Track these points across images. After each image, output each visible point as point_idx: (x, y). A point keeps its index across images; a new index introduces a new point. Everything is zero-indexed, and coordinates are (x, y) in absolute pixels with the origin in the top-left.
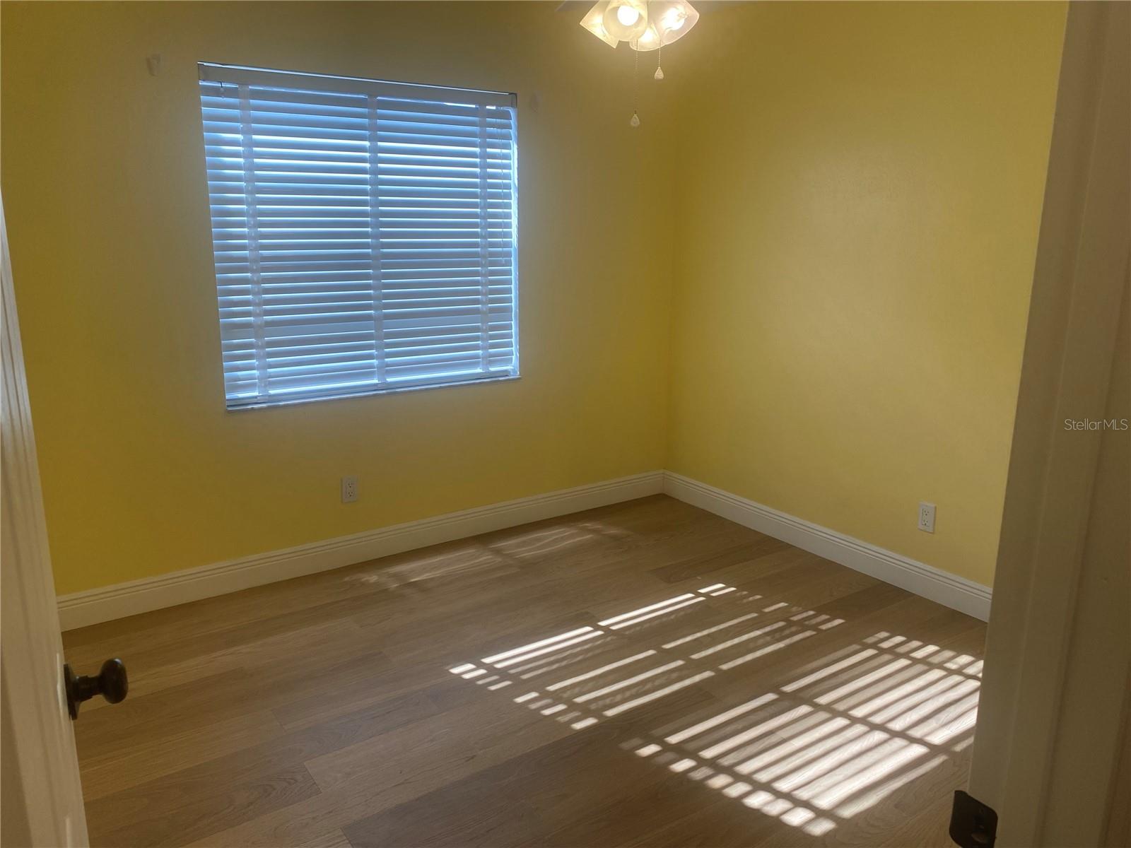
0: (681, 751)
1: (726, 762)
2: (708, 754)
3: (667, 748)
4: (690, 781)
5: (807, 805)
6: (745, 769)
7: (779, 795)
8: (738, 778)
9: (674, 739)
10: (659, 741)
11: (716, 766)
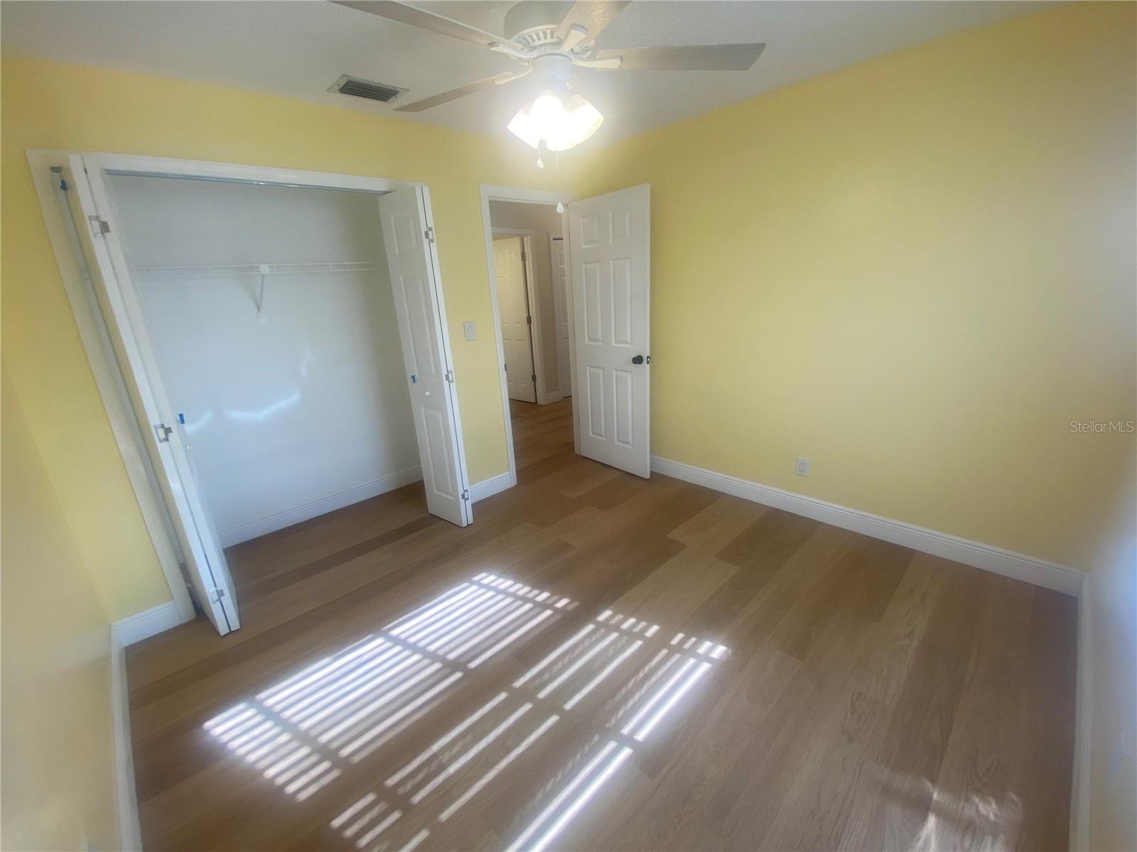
0: (543, 606)
1: (519, 603)
2: (529, 606)
3: (551, 606)
4: (539, 589)
5: (482, 586)
6: (509, 600)
7: (495, 589)
8: (514, 595)
9: (548, 613)
10: (557, 611)
11: (525, 599)
